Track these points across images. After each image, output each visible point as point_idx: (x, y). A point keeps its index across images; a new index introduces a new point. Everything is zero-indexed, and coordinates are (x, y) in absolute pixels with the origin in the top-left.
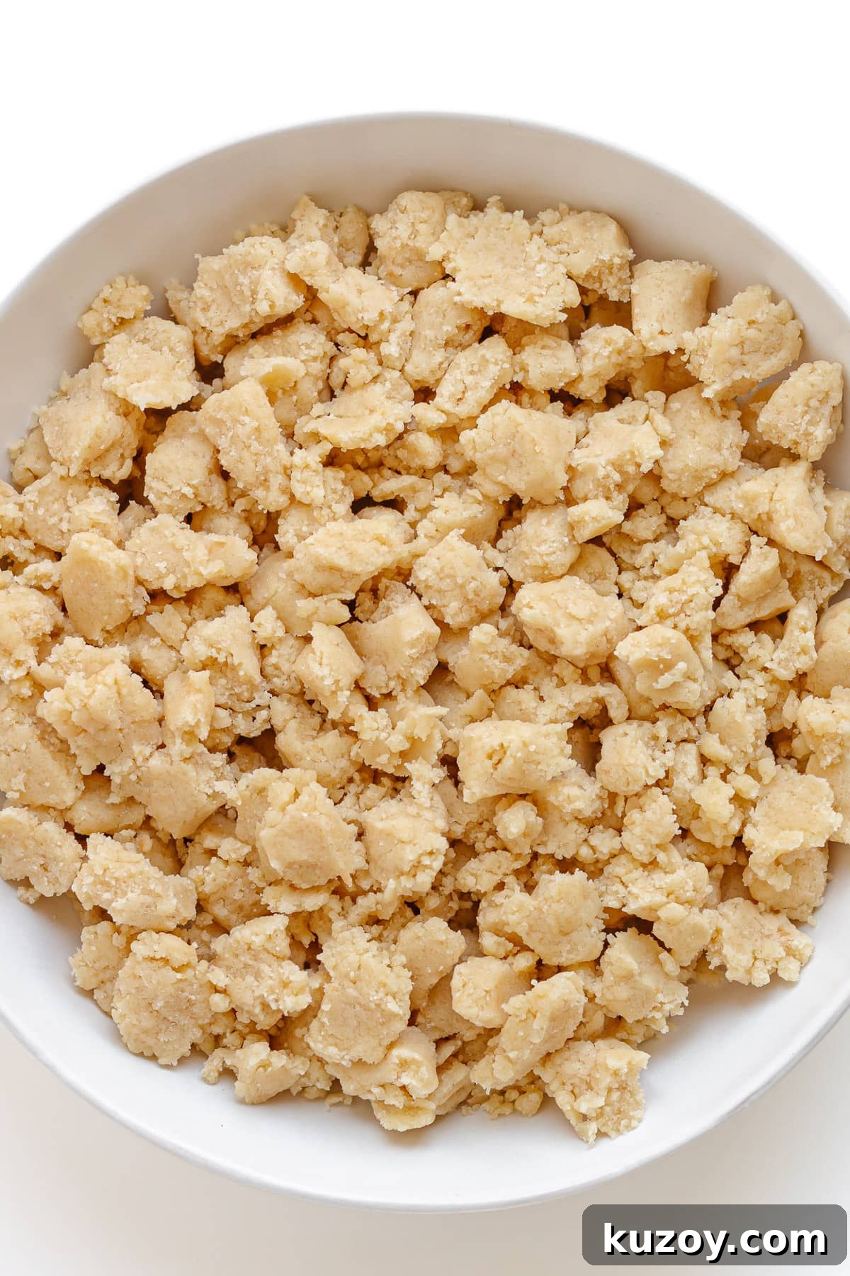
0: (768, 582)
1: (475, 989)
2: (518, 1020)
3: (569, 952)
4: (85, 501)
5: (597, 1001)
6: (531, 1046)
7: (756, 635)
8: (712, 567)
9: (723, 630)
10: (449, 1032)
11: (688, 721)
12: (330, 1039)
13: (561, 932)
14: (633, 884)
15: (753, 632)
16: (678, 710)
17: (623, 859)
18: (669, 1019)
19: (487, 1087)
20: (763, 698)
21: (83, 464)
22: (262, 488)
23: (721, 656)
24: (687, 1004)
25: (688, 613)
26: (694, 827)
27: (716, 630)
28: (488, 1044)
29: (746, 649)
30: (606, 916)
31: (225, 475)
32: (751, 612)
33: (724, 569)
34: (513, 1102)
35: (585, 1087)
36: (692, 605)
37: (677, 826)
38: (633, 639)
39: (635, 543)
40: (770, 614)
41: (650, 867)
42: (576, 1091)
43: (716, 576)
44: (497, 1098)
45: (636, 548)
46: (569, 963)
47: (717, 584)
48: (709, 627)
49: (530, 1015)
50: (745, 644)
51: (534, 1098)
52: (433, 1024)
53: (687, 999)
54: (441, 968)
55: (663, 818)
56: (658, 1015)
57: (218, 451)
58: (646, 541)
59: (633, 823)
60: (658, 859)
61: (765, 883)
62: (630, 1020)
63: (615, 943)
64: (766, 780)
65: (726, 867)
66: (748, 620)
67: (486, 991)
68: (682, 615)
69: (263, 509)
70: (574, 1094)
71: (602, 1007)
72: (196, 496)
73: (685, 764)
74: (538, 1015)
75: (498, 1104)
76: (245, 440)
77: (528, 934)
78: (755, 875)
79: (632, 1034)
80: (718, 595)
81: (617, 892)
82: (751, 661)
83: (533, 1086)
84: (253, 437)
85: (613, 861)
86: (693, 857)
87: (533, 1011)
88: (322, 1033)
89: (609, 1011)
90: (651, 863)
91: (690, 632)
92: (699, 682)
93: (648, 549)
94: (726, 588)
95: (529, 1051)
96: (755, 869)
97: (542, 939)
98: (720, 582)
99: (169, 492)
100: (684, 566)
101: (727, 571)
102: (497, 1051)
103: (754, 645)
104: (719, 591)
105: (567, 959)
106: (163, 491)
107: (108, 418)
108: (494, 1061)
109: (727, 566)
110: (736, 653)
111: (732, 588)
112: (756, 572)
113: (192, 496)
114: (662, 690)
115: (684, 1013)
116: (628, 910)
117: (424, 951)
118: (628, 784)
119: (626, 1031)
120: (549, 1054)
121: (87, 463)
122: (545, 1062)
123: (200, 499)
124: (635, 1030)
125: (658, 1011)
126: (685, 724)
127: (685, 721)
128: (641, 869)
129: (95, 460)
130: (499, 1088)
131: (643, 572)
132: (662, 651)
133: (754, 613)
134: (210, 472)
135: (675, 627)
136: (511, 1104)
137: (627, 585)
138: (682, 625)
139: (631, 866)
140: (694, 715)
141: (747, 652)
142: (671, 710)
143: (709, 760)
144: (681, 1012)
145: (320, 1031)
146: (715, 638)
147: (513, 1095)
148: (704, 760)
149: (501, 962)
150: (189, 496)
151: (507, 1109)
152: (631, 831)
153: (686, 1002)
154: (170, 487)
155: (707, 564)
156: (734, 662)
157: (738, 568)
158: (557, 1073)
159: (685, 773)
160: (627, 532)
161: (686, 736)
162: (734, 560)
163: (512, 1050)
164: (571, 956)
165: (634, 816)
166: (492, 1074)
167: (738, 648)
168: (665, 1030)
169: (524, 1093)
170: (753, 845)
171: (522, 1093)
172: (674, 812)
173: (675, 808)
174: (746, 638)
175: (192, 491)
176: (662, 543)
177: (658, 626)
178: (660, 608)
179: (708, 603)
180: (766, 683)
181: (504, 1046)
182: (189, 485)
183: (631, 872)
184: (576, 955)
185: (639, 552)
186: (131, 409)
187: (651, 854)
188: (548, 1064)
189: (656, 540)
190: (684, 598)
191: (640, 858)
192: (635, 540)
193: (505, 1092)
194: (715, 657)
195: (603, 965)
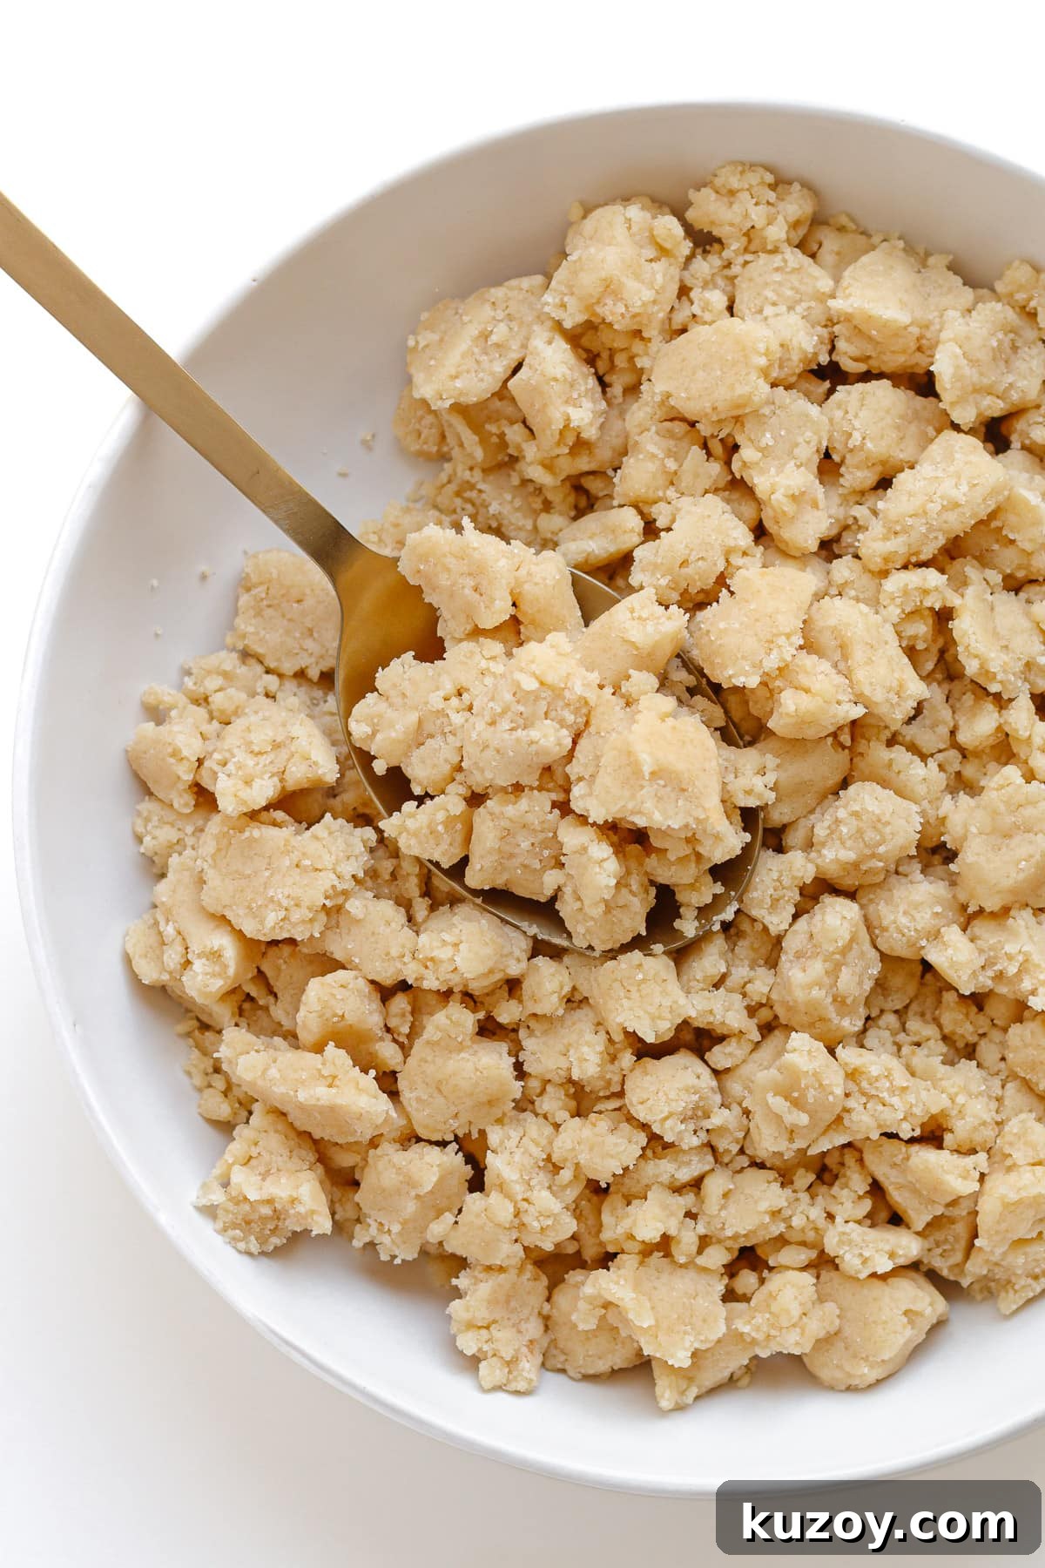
0: (935, 1189)
1: (342, 1000)
2: (320, 1066)
3: (419, 1099)
4: (808, 325)
5: (372, 1152)
6: (292, 1093)
7: (867, 1192)
8: (933, 1117)
9: (860, 1151)
10: (278, 986)
11: (739, 1147)
12: (225, 841)
13: (440, 1082)
14: (523, 1153)
15: (868, 1188)
16: (748, 1132)
17: (549, 1130)
18: (371, 1246)
19: (223, 1052)
20: (794, 1224)
21: (846, 313)
22: (885, 531)
23: (828, 1161)
24: (395, 1262)
25: (868, 1106)
26: (614, 1200)
27: (858, 1144)
28: (276, 1038)
29: (846, 1186)
30: (475, 1135)
31: (884, 483)
32: (893, 1180)
33: (932, 1132)
34: (210, 1086)
35: (262, 1169)
36: (880, 1107)
37: (611, 1180)
38: (818, 1049)
39: (933, 1013)
40: (896, 1202)
41: (550, 1165)
42: (253, 1162)
43: (923, 1125)
44: (208, 1065)
45: (928, 1016)
46: (405, 1102)
47: (913, 1130)
48: (860, 1136)
49: (330, 1080)
50: (851, 1184)
51: (224, 1110)
52: (284, 967)
53: (403, 1261)
54: (357, 961)
55: (612, 1157)
56: (373, 1230)
57: (912, 467)
58: (940, 1027)
59: (594, 1125)
60: (562, 1171)
61: (577, 1298)
62: (358, 1197)
63: (447, 1154)
64: (700, 1261)
65: (579, 1253)
66: (881, 1178)
67: (343, 1016)
68: (864, 1100)
69: (859, 541)
70: (249, 1160)
71: (365, 1160)
72: (851, 451)
73: (689, 1163)
74: (334, 1090)
75: (202, 1066)
76: (938, 494)
77: (428, 1042)
78: (583, 1284)
79: (342, 1205)
80: (901, 1135)
81: (509, 1138)
82: (834, 1197)
83: (237, 1105)
84: (945, 503)
85: (541, 1120)
86: (578, 1211)
87: (337, 1082)
88: (231, 832)
89: (363, 1169)
90: (554, 1165)
91: (846, 1116)
92: (790, 1146)
93: (930, 1031)
94: (912, 1141)
95: (285, 1091)
96: (589, 1282)
97: (426, 1062)
98: (917, 1133)
99: (850, 416)
100: (922, 1082)
101: (933, 1135)
102: (271, 1051)
103: (852, 1194)
104: (906, 1135)
105: (410, 1099)
106: (849, 409)
107: (910, 329)
108: (257, 1051)
109: (937, 1134)
110: (836, 1177)
111: (915, 1148)
112: (944, 1170)
113: (850, 445)
114: (767, 1104)
115: (384, 1262)
116: (490, 1159)
117: (373, 933)
118: (642, 1103)
119: (343, 1195)
120: (284, 1114)
121: (848, 318)
122: (273, 1112)
123: (848, 456)
124: (349, 1206)
125: (378, 1230)
126: (734, 1144)
127: (737, 1143)
128: (545, 1157)
129: (855, 327)
130: (225, 1067)
131: (902, 1037)
132: (815, 1089)
133: (892, 1183)
134: (883, 463)
135: (847, 1095)
136: (206, 1084)
137: (882, 1022)
138: (851, 1103)
139: (544, 1142)
140: (747, 1152)
141: (842, 1189)
142: (745, 1121)
143: (700, 1189)
144: (384, 1257)
145: (233, 829)
146: (849, 1145)
147: (219, 1082)
148: (697, 1184)
149: (382, 1025)
150: (850, 442)
151: (198, 1080)
152: (584, 1125)
153: (398, 1261)
154: (856, 416)
155: (934, 1110)
156: (827, 1176)
157: (940, 1147)
158: (265, 1131)
159: (679, 1167)
160: (944, 1000)
161: (721, 1150)
162: (948, 1139)
163: (279, 1071)
164: (414, 1104)
165: (603, 1124)
166: (241, 1054)
167: (845, 1176)
168: (357, 1243)
169: (226, 1096)
170: (619, 1269)
171: (226, 1094)
172: (626, 1169)
173: (631, 1167)
174: (860, 1184)
175: (858, 443)
176: (943, 1048)
177: (842, 1074)
178: (864, 1069)
179: (888, 1126)
180: (813, 1221)
181: (280, 1058)
182: (864, 438)
183: (537, 1144)
184: (417, 1110)
185: (925, 1022)
186: (929, 353)
187: (565, 1160)
188: (271, 1117)
189: (945, 1038)
190: (885, 1095)
191: (555, 1149)
192: (937, 1012)
193: (218, 1073)
194: (824, 1154)
195: (417, 1149)
